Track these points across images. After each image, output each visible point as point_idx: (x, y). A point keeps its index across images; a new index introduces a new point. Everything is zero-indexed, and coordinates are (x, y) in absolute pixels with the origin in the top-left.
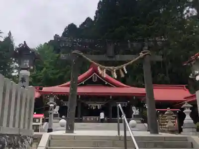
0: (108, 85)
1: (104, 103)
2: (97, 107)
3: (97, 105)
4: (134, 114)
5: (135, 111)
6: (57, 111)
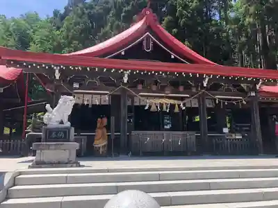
6: (66, 119)
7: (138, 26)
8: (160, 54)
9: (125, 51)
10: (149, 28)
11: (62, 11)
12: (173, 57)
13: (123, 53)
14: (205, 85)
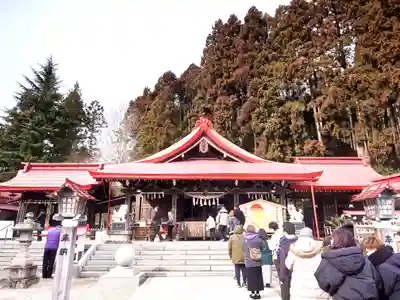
1: (222, 193)
4: (292, 220)
5: (295, 214)
6: (123, 217)
8: (214, 154)
9: (185, 154)
11: (152, 90)
12: (225, 156)
13: (183, 156)
14: (236, 184)
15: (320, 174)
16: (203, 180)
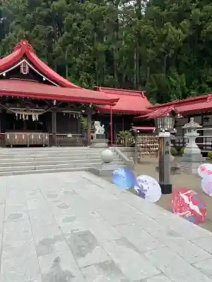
0: (47, 83)
1: (42, 111)
2: (30, 117)
3: (30, 114)
4: (97, 132)
5: (99, 128)
7: (16, 53)
9: (6, 73)
10: (25, 56)
12: (44, 79)
13: (4, 75)
14: (55, 104)
15: (117, 100)
16: (25, 98)
